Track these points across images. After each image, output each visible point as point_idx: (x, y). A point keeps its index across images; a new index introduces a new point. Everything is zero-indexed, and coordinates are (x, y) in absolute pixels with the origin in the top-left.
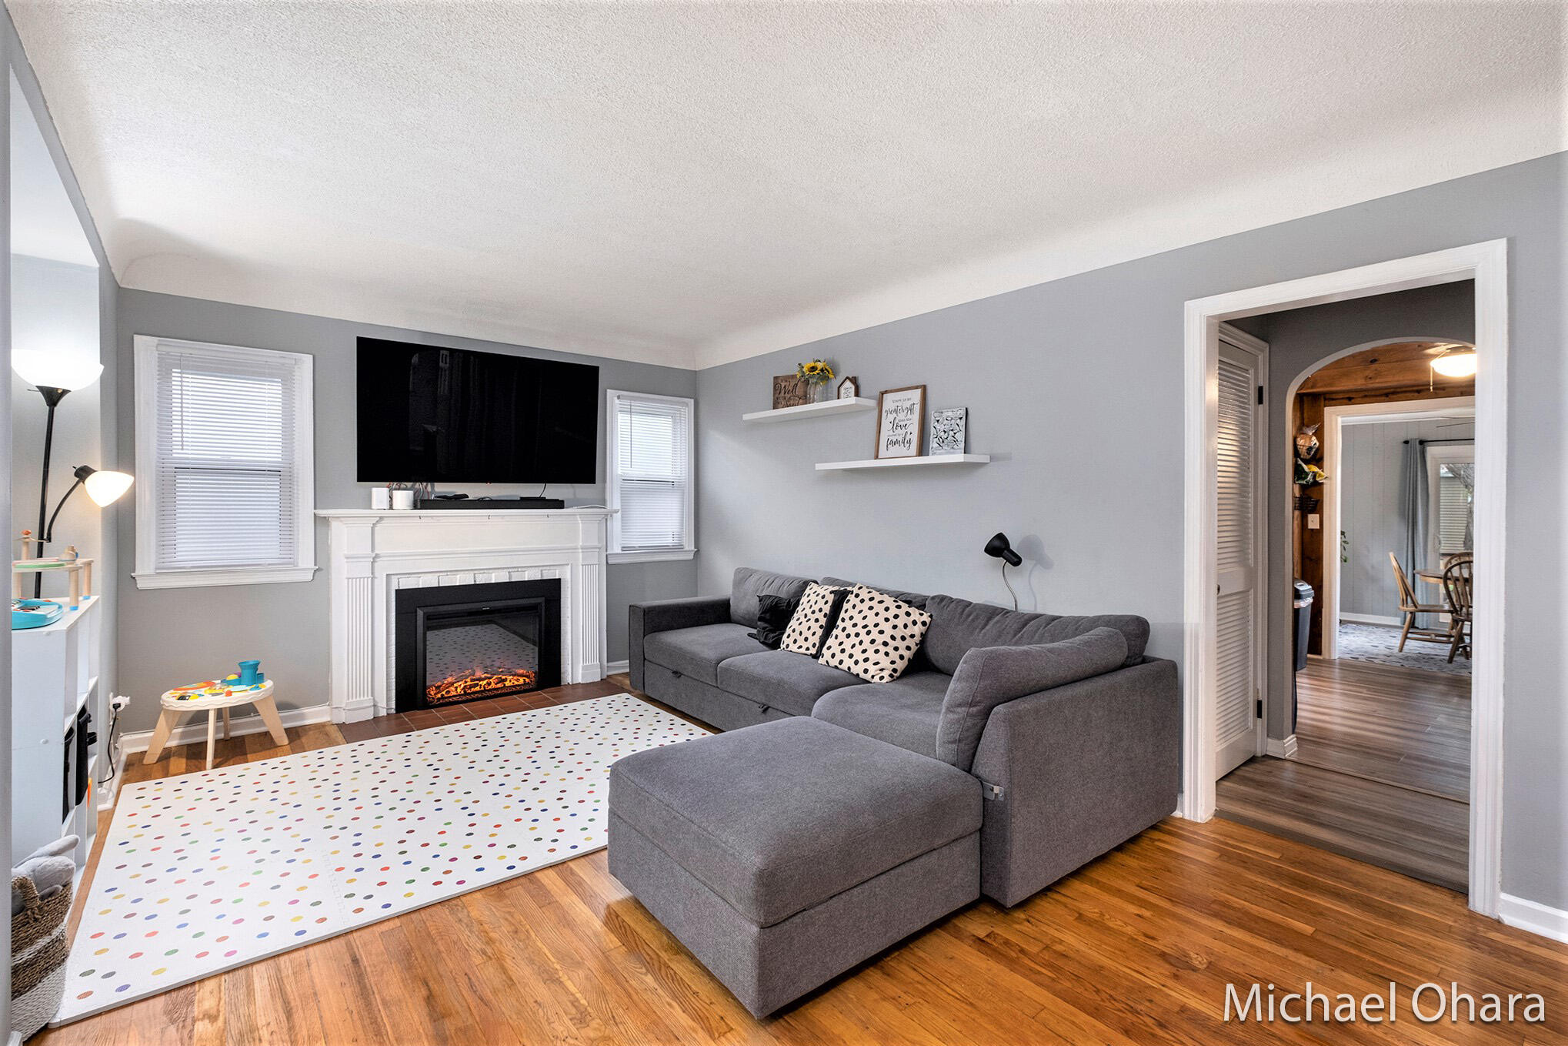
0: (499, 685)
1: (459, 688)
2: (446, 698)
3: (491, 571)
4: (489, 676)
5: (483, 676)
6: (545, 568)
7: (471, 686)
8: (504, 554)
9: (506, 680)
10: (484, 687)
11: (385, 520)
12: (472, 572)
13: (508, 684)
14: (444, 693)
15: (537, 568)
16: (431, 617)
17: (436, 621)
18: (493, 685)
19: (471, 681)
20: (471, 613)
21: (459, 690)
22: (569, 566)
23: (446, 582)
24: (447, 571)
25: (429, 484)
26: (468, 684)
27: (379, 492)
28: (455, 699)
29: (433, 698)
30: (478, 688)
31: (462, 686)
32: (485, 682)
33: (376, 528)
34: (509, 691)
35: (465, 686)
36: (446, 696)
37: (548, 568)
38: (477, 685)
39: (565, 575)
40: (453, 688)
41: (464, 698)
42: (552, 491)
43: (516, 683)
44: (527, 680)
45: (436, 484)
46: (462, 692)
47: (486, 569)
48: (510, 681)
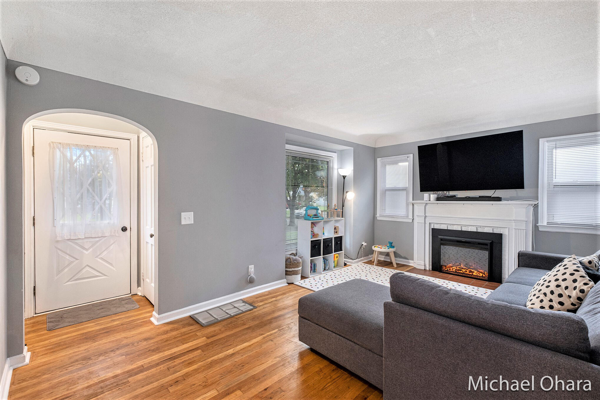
0: (471, 273)
1: (454, 269)
2: (448, 271)
3: (468, 226)
4: (467, 268)
5: (464, 268)
6: (495, 228)
7: (458, 270)
8: (473, 220)
9: (474, 272)
10: (464, 272)
11: (428, 204)
12: (460, 226)
13: (474, 274)
14: (448, 269)
15: (490, 228)
16: (443, 240)
17: (445, 242)
18: (468, 272)
19: (459, 268)
20: (458, 241)
21: (454, 270)
22: (508, 229)
23: (450, 228)
24: (450, 224)
25: (448, 192)
26: (457, 269)
27: (426, 195)
28: (452, 272)
29: (444, 270)
30: (461, 272)
31: (455, 269)
32: (465, 270)
33: (426, 207)
34: (474, 277)
35: (456, 269)
36: (449, 270)
37: (496, 228)
38: (461, 270)
39: (505, 232)
40: (451, 268)
41: (455, 273)
42: (498, 193)
43: (478, 275)
44: (484, 275)
45: (450, 191)
46: (455, 271)
47: (466, 225)
48: (476, 273)
